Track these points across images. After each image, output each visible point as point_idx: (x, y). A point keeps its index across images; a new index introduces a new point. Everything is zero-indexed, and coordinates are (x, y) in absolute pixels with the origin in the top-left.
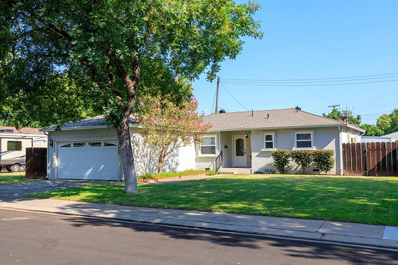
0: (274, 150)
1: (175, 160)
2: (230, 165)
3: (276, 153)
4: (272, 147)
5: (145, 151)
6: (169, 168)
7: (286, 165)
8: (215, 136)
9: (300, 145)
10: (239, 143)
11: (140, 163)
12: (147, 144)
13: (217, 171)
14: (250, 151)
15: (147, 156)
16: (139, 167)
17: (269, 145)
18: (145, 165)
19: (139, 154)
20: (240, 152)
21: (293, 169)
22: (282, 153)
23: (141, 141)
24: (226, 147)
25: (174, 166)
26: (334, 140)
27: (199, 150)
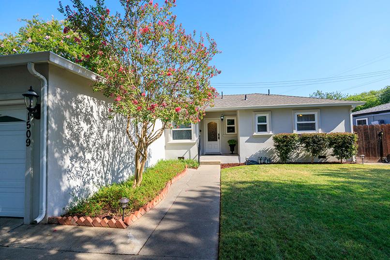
0: (269, 133)
4: (266, 131)
5: (105, 138)
11: (92, 163)
12: (109, 122)
15: (108, 145)
16: (91, 173)
17: (262, 128)
18: (104, 166)
19: (91, 144)
20: (212, 138)
23: (95, 114)
24: (200, 131)
26: (344, 121)
27: (169, 135)
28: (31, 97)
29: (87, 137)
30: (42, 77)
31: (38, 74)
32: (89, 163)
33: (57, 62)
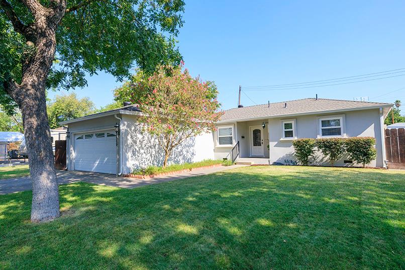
0: (295, 138)
1: (191, 150)
2: (247, 155)
3: (299, 142)
4: (292, 136)
5: (152, 142)
6: (183, 159)
7: (309, 155)
8: (232, 127)
9: (325, 132)
10: (256, 133)
11: (144, 154)
13: (233, 161)
14: (268, 141)
15: (155, 146)
16: (144, 159)
17: (289, 134)
18: (152, 157)
19: (143, 145)
20: (257, 143)
21: (318, 160)
22: (306, 142)
24: (243, 137)
25: (189, 156)
26: (373, 124)
27: (217, 141)
28: (116, 127)
29: (141, 142)
30: (120, 119)
31: (118, 118)
32: (142, 154)
33: (123, 113)
